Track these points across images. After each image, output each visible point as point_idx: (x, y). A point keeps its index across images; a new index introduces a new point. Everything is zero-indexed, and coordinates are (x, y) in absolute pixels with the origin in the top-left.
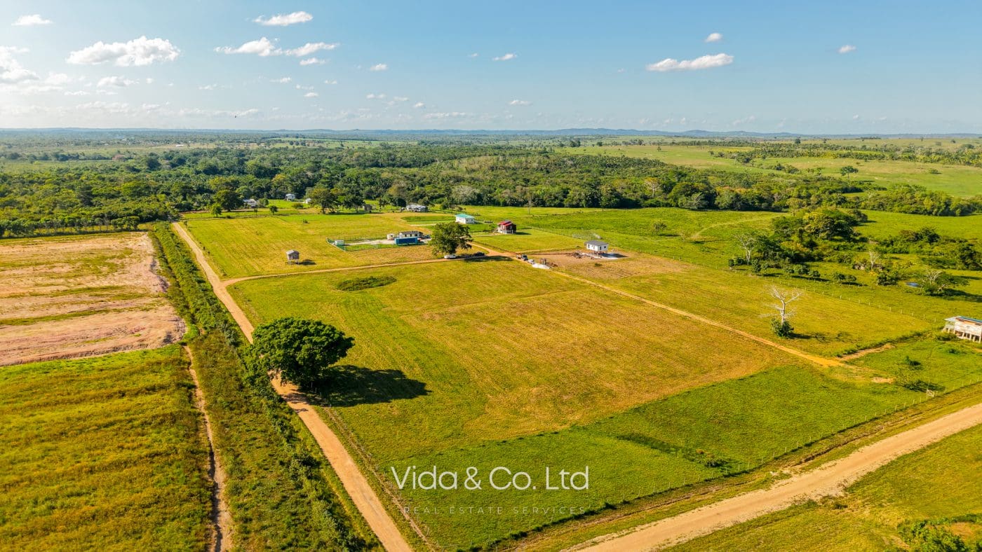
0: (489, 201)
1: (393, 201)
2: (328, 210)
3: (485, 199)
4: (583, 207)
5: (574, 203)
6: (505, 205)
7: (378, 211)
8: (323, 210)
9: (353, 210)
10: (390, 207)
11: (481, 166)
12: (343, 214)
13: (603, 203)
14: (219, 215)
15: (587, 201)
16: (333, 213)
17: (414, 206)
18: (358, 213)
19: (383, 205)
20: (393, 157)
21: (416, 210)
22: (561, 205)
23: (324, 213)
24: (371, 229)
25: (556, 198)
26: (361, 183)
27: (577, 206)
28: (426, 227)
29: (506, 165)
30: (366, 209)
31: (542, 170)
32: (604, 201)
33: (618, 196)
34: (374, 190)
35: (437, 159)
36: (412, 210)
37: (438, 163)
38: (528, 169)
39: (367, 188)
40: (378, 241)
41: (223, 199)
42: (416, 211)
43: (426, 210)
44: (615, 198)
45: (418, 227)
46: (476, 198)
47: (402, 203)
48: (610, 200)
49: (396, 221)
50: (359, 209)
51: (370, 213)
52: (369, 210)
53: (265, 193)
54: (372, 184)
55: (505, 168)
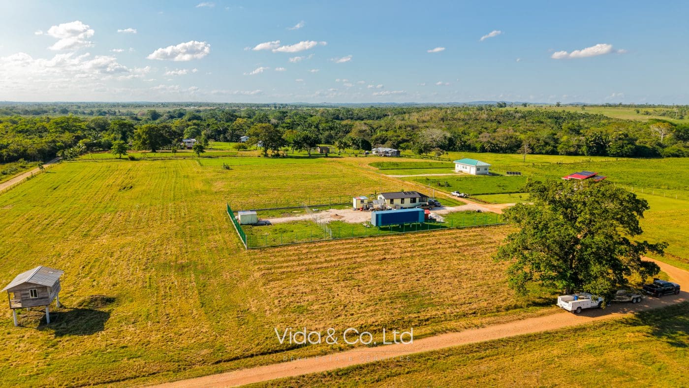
0: (462, 146)
1: (355, 143)
2: (270, 152)
3: (458, 144)
4: (583, 155)
5: (572, 150)
6: (483, 150)
7: (337, 155)
8: (265, 151)
9: (304, 153)
10: (350, 150)
11: (431, 118)
12: (291, 157)
13: (613, 151)
14: (123, 156)
15: (590, 148)
16: (277, 156)
17: (382, 149)
18: (310, 157)
19: (344, 149)
20: (351, 113)
21: (386, 154)
22: (554, 152)
23: (266, 156)
24: (325, 181)
25: (547, 144)
26: (321, 128)
27: (576, 154)
28: (415, 180)
29: (456, 117)
30: (321, 152)
31: (491, 121)
32: (612, 147)
33: (632, 141)
34: (333, 135)
35: (389, 113)
36: (379, 154)
37: (390, 117)
38: (477, 119)
39: (327, 133)
40: (334, 211)
41: (144, 136)
42: (385, 156)
43: (398, 154)
44: (629, 144)
45: (403, 180)
46: (447, 142)
47: (366, 146)
48: (623, 147)
49: (363, 169)
50: (313, 152)
51: (327, 156)
52: (326, 153)
53: (222, 136)
54: (331, 129)
55: (455, 119)
